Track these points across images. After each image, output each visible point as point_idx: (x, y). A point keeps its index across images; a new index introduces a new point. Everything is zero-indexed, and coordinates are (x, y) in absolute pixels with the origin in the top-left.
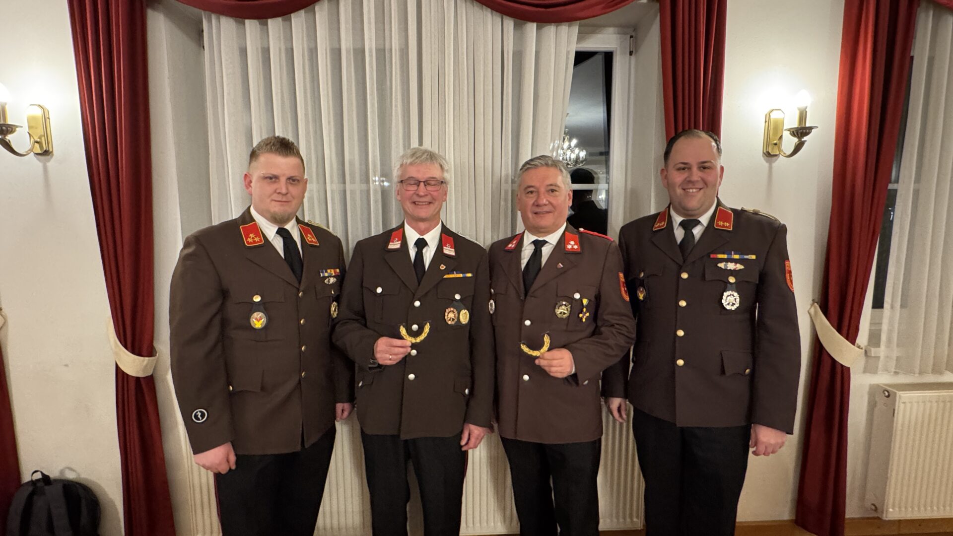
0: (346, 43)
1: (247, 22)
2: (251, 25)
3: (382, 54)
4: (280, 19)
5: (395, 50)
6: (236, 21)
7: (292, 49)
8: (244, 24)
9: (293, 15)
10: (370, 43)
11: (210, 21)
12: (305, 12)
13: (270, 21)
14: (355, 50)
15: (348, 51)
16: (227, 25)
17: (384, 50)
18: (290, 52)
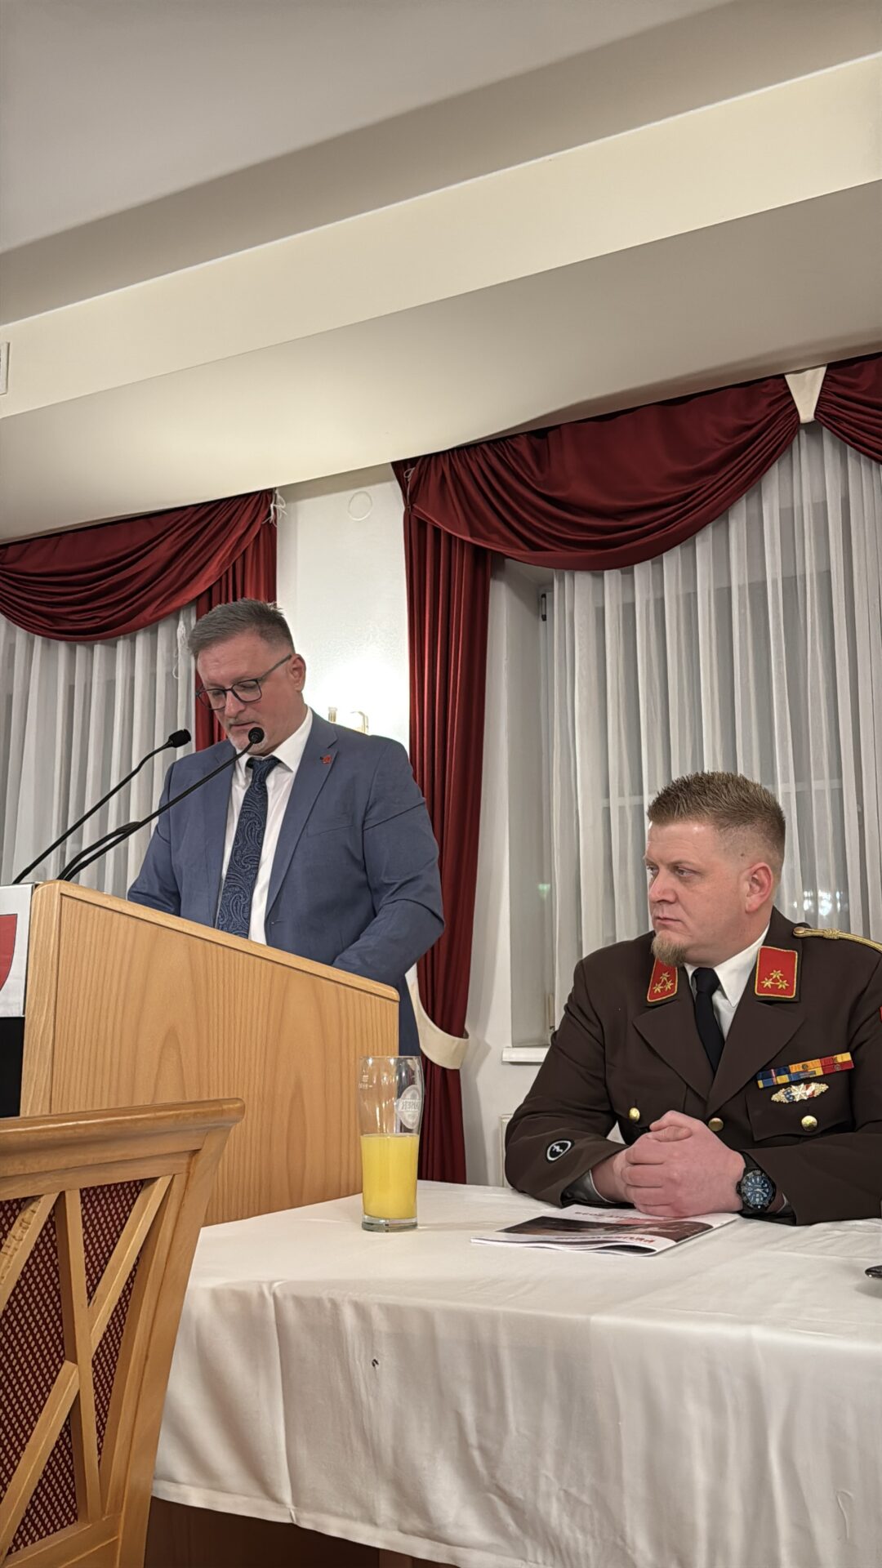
0: (738, 578)
1: (606, 573)
2: (611, 577)
3: (792, 585)
4: (649, 562)
5: (811, 575)
6: (594, 575)
7: (663, 599)
8: (602, 576)
9: (664, 555)
10: (773, 571)
11: (562, 580)
12: (681, 548)
13: (636, 567)
14: (750, 584)
15: (740, 588)
16: (582, 582)
17: (796, 577)
18: (660, 603)
